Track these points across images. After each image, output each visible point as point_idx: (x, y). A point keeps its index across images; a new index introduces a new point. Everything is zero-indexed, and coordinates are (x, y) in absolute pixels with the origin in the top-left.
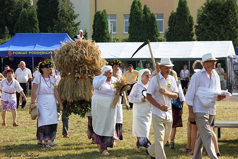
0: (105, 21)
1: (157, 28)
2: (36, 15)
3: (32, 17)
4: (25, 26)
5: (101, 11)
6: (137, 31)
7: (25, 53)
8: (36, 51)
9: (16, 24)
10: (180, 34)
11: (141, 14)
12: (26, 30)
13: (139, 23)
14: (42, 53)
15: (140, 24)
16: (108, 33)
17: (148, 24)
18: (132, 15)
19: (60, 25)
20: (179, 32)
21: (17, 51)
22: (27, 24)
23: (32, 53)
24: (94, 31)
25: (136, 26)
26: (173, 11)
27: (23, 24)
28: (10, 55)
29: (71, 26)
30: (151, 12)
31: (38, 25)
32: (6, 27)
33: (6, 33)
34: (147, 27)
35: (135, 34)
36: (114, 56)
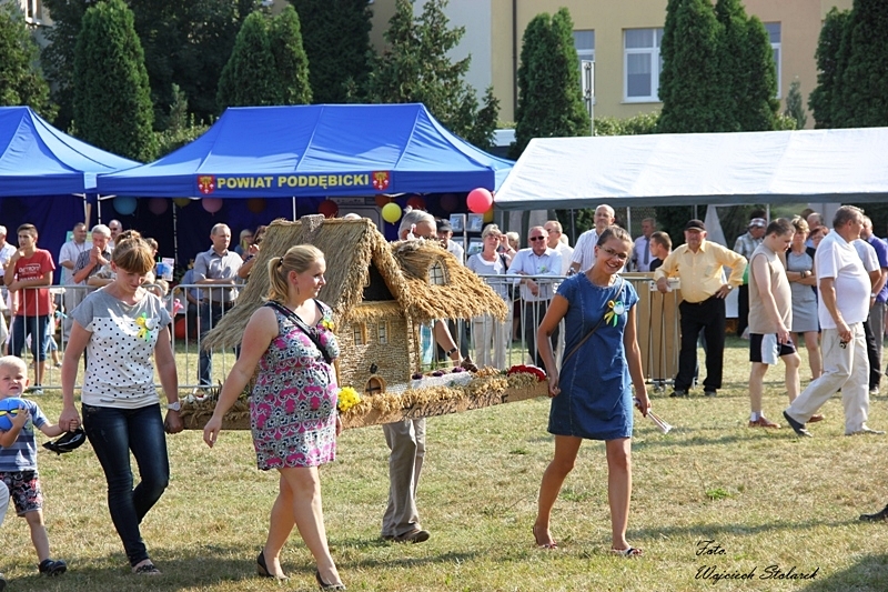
0: (566, 51)
1: (773, 75)
2: (300, 36)
3: (283, 43)
4: (259, 81)
5: (551, 16)
6: (695, 88)
7: (265, 182)
8: (307, 175)
9: (223, 72)
10: (868, 96)
11: (710, 22)
12: (264, 95)
13: (704, 57)
14: (330, 181)
15: (707, 60)
16: (579, 100)
17: (738, 60)
18: (674, 27)
19: (393, 71)
20: (865, 91)
21: (235, 176)
22: (266, 73)
23: (290, 184)
24: (524, 93)
25: (690, 68)
26: (834, 9)
27: (251, 71)
28: (207, 191)
29: (435, 77)
30: (749, 14)
31: (306, 75)
32: (177, 88)
33: (177, 110)
34: (733, 74)
35: (686, 101)
36: (609, 189)
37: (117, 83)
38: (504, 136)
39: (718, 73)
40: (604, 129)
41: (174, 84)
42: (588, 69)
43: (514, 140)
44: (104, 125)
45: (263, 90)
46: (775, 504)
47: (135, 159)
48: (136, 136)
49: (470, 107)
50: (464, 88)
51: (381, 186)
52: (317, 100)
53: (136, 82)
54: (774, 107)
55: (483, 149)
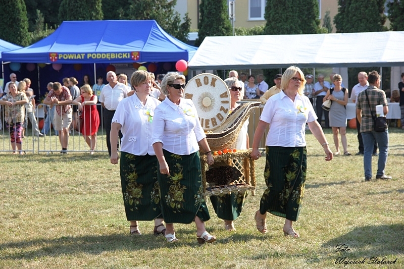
1: (317, 8)
4: (78, 9)
6: (281, 14)
7: (81, 56)
8: (101, 53)
9: (61, 4)
10: (360, 18)
12: (80, 15)
14: (112, 56)
16: (228, 19)
19: (140, 5)
20: (359, 16)
21: (67, 53)
22: (81, 5)
23: (93, 57)
24: (202, 16)
25: (279, 5)
27: (74, 4)
28: (54, 60)
29: (161, 8)
31: (100, 7)
32: (39, 11)
33: (39, 22)
34: (299, 7)
35: (277, 20)
36: (242, 61)
37: (11, 9)
38: (193, 35)
39: (292, 7)
40: (239, 33)
41: (37, 10)
42: (232, 5)
43: (198, 38)
44: (5, 29)
45: (80, 13)
46: (315, 204)
47: (20, 45)
48: (20, 34)
49: (177, 22)
50: (174, 13)
51: (135, 59)
52: (106, 18)
53: (20, 9)
54: (318, 23)
55: (183, 41)
